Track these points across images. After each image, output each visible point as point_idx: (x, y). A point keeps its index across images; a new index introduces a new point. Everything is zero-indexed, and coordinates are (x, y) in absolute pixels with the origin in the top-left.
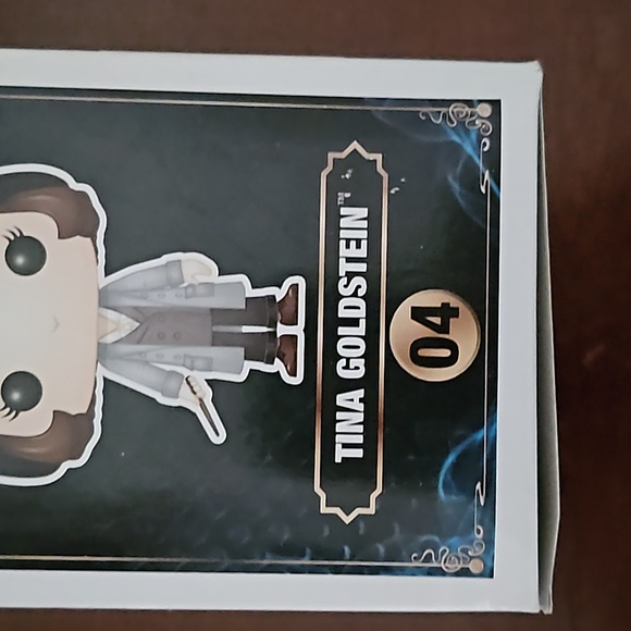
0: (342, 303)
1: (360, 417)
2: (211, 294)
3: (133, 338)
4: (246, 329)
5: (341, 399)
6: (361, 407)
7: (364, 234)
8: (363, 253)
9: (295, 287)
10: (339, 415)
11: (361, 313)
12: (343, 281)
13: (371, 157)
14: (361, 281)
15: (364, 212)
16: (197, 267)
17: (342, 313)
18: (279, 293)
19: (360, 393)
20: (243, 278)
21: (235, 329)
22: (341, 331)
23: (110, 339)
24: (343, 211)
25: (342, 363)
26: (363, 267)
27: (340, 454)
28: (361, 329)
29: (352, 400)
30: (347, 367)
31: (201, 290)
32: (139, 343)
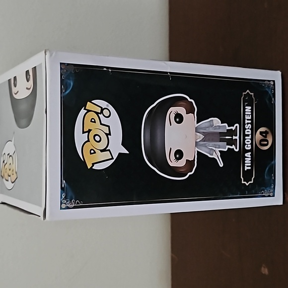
0: (246, 131)
1: (250, 159)
2: (219, 129)
3: (203, 140)
4: (227, 137)
5: (246, 155)
6: (250, 157)
7: (250, 113)
8: (250, 118)
9: (237, 127)
10: (246, 159)
11: (250, 133)
12: (246, 125)
13: (251, 94)
14: (250, 125)
15: (250, 108)
16: (216, 121)
17: (246, 133)
18: (233, 128)
19: (250, 153)
20: (226, 124)
21: (225, 137)
22: (246, 138)
23: (198, 141)
24: (246, 107)
25: (246, 146)
26: (250, 122)
27: (246, 168)
28: (250, 137)
29: (248, 155)
30: (247, 147)
31: (217, 127)
32: (204, 141)
